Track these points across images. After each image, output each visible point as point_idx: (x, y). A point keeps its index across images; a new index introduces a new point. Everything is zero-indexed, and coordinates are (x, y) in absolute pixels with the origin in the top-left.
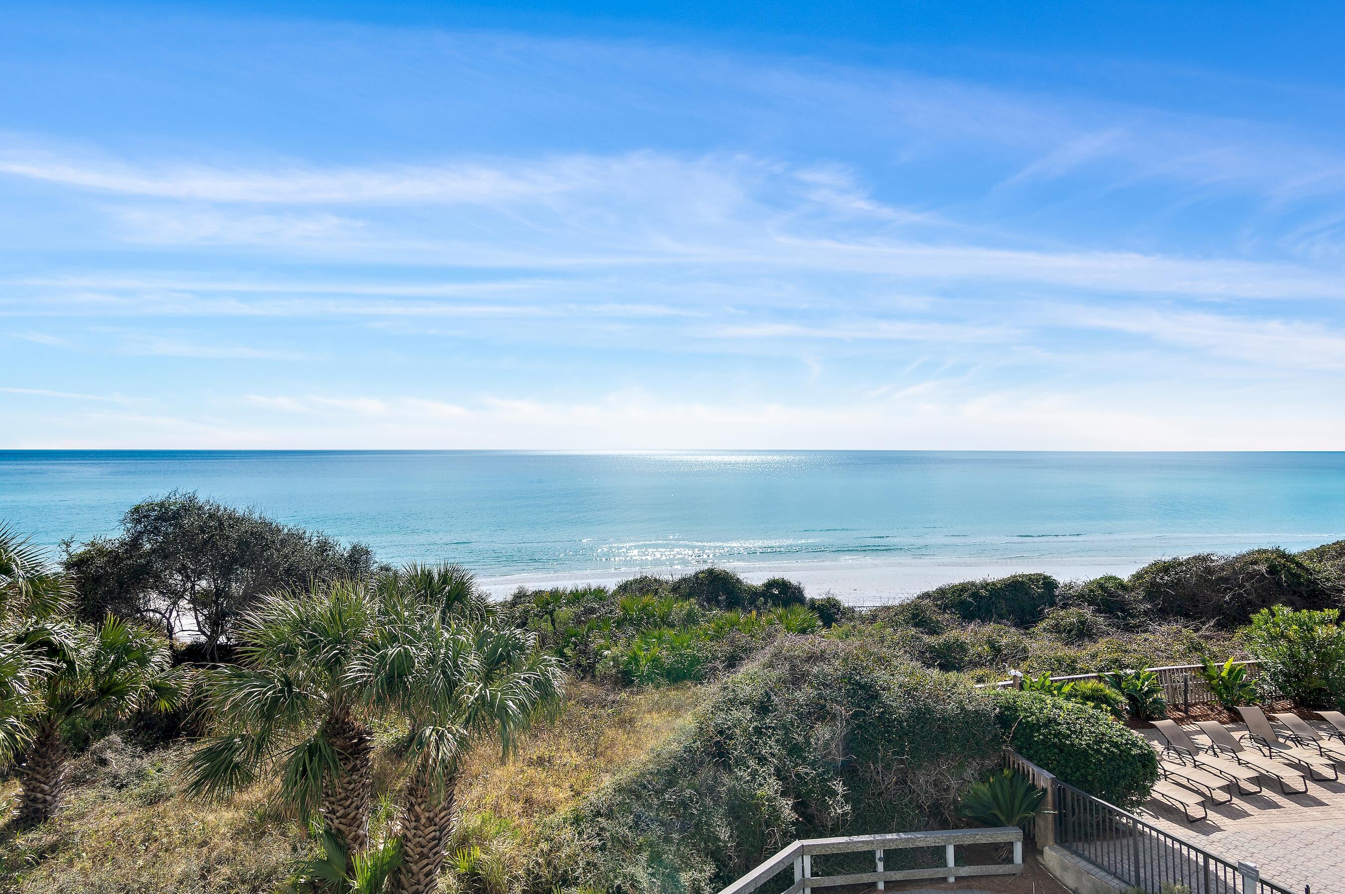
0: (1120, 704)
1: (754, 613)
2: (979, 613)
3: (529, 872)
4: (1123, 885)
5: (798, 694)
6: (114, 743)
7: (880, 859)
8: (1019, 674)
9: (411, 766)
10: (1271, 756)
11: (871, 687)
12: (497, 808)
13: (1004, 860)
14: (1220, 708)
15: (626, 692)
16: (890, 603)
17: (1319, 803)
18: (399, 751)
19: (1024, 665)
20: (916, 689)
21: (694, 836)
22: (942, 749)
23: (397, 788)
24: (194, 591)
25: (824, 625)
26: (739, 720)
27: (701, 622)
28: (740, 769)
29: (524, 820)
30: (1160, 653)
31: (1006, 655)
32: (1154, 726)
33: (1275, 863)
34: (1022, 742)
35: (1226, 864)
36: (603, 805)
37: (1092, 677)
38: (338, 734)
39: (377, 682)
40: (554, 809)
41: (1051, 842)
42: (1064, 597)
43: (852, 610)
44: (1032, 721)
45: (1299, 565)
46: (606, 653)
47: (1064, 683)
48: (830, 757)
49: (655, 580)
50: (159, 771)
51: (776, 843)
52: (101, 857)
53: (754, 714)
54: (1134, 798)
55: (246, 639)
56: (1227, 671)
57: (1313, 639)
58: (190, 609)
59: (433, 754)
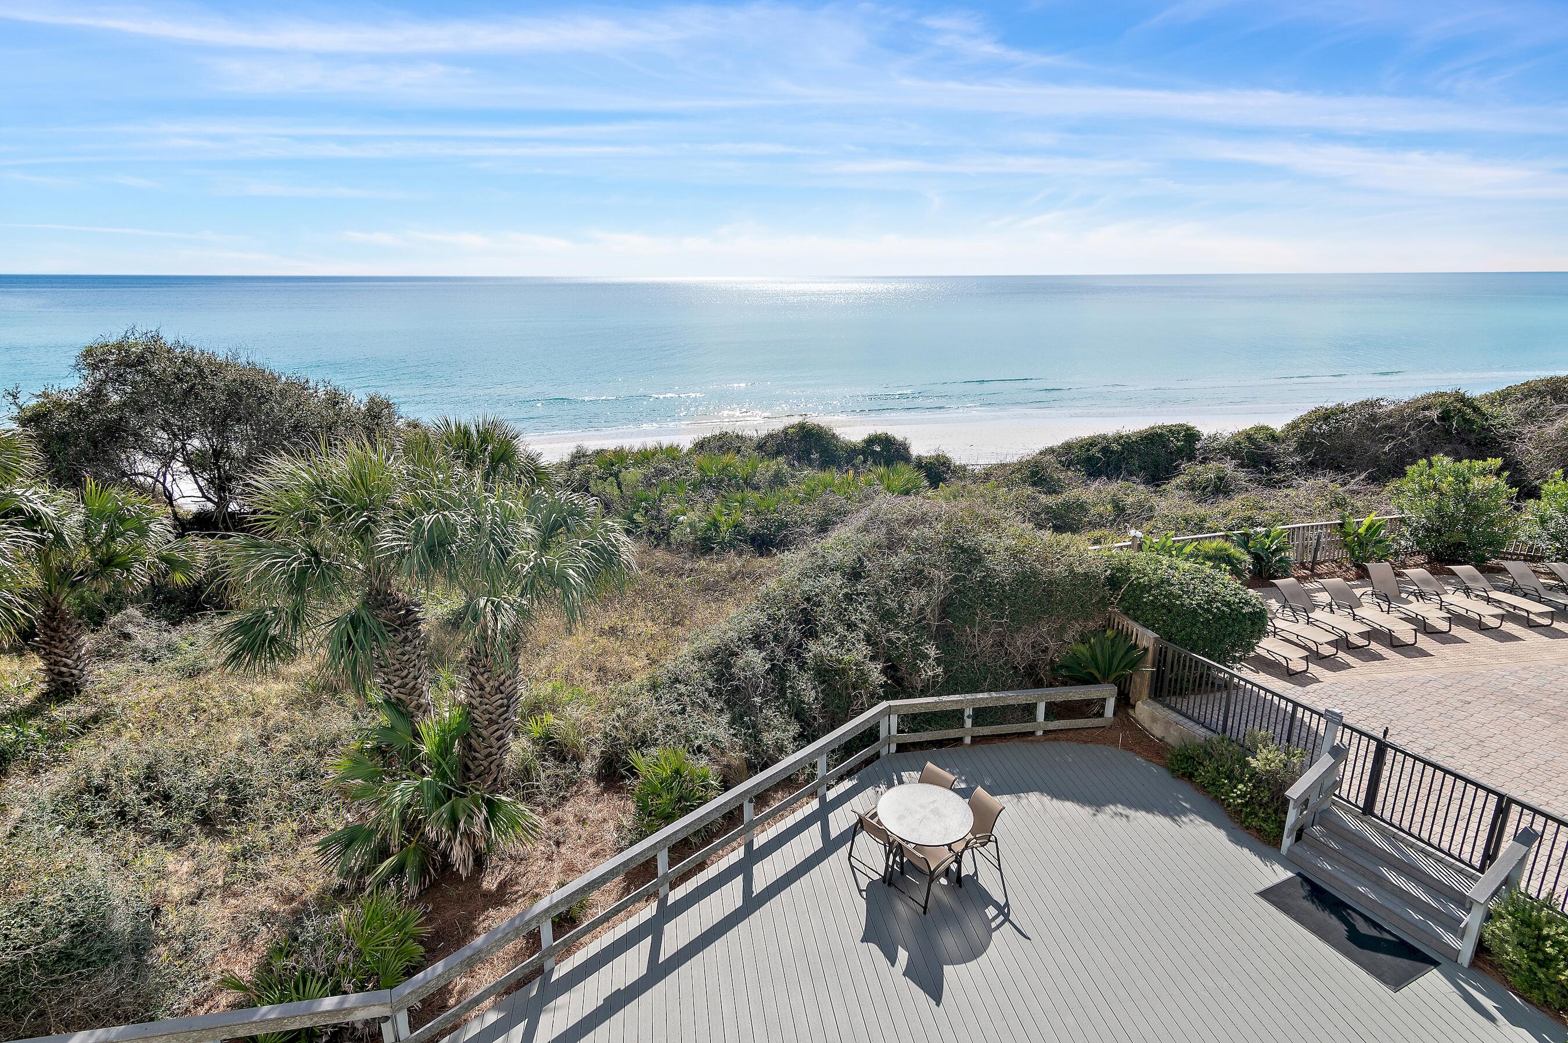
0: (1243, 564)
1: (851, 472)
2: (1106, 469)
3: (606, 735)
4: (1210, 733)
5: (893, 559)
6: (133, 617)
7: (968, 717)
8: (1139, 534)
9: (468, 638)
10: (1389, 611)
11: (974, 550)
12: (568, 677)
13: (1094, 715)
14: (1349, 566)
15: (705, 560)
16: (1008, 460)
17: (1423, 654)
18: (455, 622)
19: (1147, 526)
20: (1023, 552)
21: (777, 698)
22: (1044, 612)
23: (459, 659)
24: (187, 452)
25: (931, 486)
26: (828, 587)
27: (790, 484)
28: (828, 635)
29: (599, 688)
30: (1298, 510)
31: (1129, 515)
32: (1274, 585)
33: (1364, 710)
34: (1130, 604)
35: (1313, 711)
36: (681, 672)
37: (1219, 536)
38: (382, 606)
39: (417, 551)
40: (630, 677)
41: (1145, 696)
42: (1205, 450)
43: (964, 468)
44: (1144, 582)
45: (1476, 409)
46: (682, 518)
47: (1186, 543)
48: (924, 622)
49: (737, 436)
50: (191, 645)
51: (862, 704)
52: (150, 727)
53: (845, 581)
54: (1237, 655)
55: (256, 506)
56: (1366, 527)
57: (1467, 491)
58: (186, 472)
59: (491, 624)
